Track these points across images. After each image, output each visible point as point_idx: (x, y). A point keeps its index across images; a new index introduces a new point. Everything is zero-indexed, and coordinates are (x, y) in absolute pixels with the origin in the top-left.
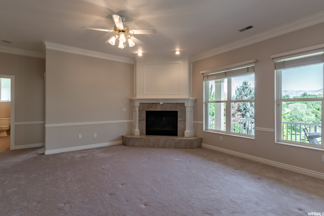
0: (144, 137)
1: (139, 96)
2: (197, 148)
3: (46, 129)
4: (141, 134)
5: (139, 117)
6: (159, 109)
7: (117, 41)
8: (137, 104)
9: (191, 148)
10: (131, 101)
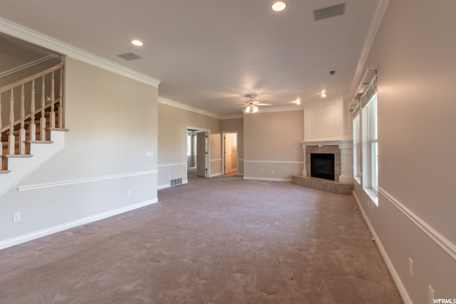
0: (310, 178)
1: (306, 140)
2: (344, 194)
3: (245, 165)
4: (307, 175)
5: (306, 159)
6: (319, 152)
7: (251, 110)
8: (304, 147)
9: (335, 193)
10: (301, 144)
